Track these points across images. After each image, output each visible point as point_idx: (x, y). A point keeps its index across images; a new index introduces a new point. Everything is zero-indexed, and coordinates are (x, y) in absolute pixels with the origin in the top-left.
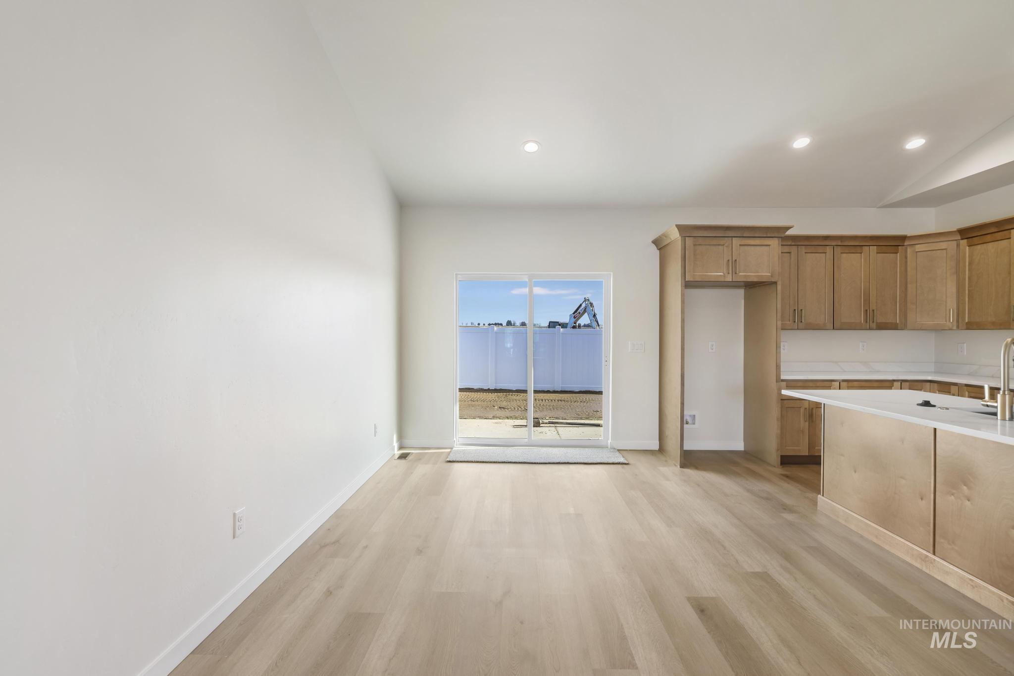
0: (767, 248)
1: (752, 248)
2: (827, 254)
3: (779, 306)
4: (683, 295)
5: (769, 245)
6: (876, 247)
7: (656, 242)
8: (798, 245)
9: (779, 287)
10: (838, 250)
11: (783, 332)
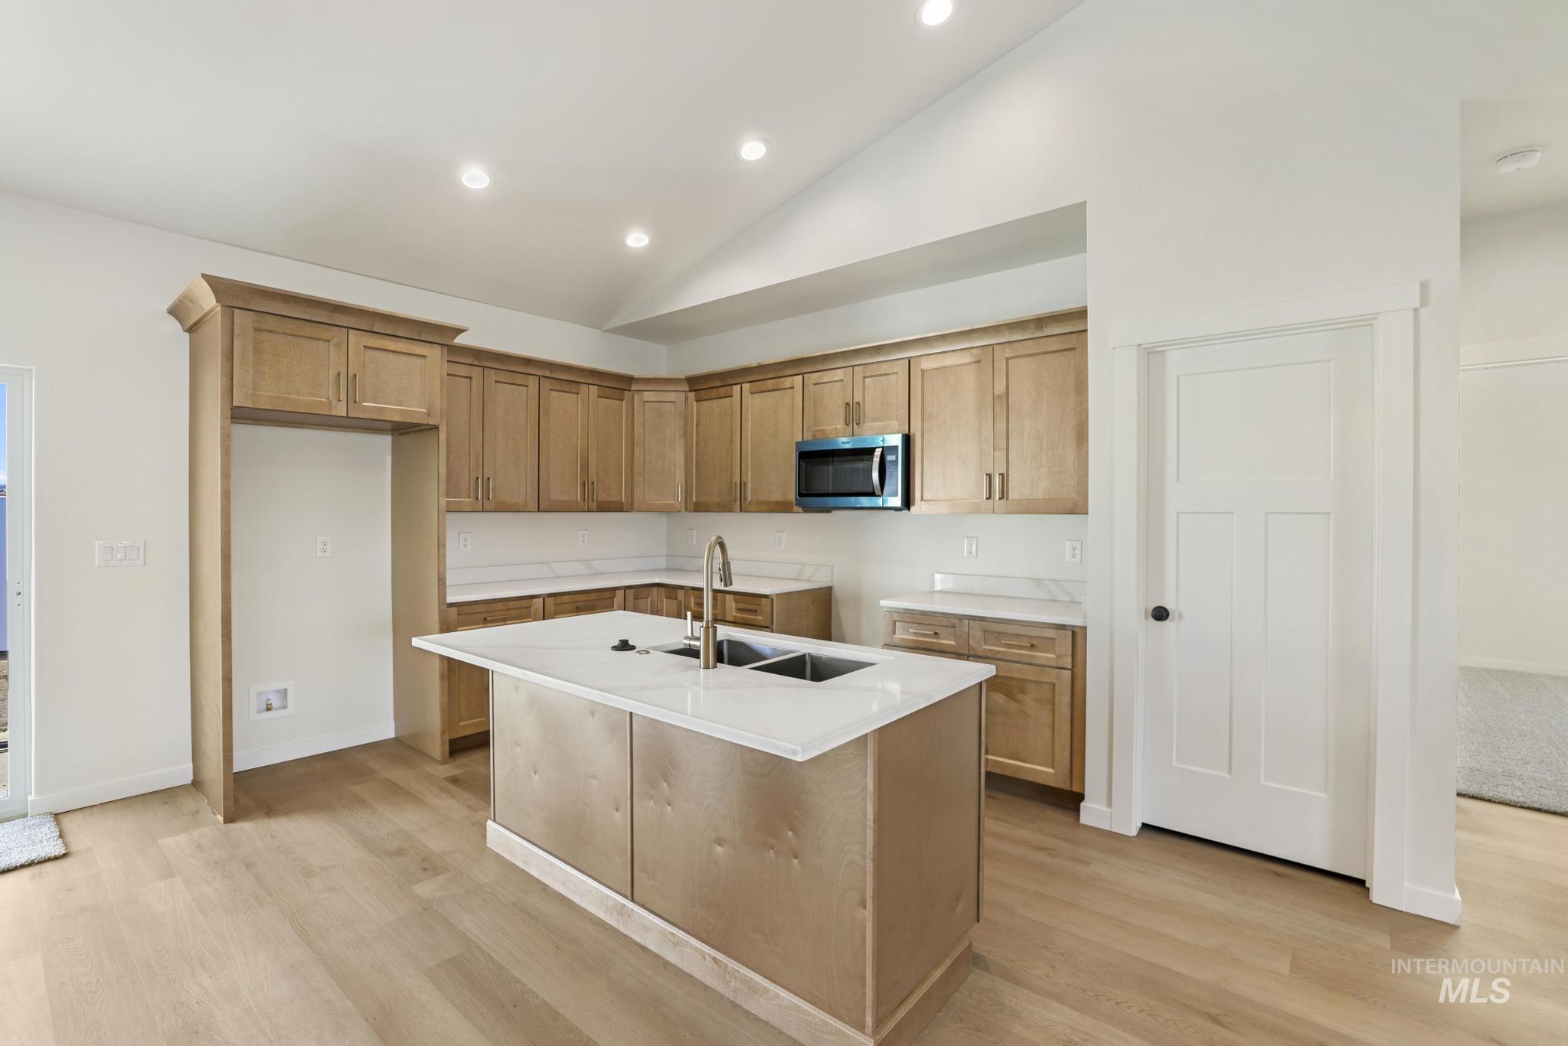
0: (419, 361)
1: (391, 356)
2: (530, 388)
3: (443, 469)
4: (226, 437)
5: (425, 357)
6: (596, 387)
7: (176, 311)
8: (484, 367)
9: (443, 436)
10: (546, 385)
11: (449, 516)
